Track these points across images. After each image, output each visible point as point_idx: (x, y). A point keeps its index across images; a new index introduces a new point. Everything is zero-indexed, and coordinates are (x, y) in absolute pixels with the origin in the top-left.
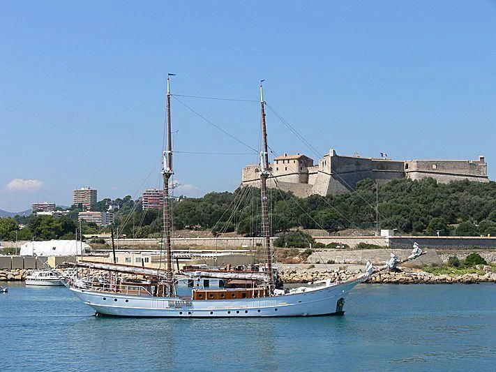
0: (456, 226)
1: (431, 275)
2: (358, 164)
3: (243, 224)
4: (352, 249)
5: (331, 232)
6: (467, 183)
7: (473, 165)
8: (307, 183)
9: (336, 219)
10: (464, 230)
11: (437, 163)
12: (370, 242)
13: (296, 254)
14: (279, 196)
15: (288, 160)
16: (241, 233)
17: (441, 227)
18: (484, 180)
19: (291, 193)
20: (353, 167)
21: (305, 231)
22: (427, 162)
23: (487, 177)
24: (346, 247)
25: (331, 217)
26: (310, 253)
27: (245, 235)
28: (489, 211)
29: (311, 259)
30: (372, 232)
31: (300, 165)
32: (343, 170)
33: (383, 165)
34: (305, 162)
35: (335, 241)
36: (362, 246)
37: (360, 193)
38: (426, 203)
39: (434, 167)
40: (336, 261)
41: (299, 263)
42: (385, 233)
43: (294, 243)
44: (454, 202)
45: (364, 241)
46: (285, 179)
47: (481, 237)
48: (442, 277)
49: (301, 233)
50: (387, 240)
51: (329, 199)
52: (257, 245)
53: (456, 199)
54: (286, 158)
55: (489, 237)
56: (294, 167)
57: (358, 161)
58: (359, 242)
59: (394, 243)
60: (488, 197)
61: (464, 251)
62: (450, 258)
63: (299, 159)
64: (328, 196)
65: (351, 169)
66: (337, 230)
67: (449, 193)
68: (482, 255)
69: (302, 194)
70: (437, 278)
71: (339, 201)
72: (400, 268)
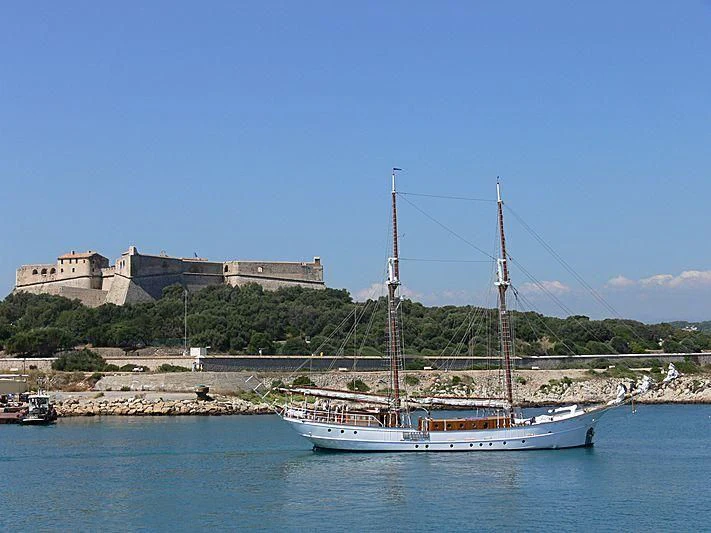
0: (283, 342)
1: (250, 404)
2: (165, 266)
3: (14, 340)
4: (153, 373)
5: (127, 351)
6: (299, 290)
7: (307, 268)
8: (100, 288)
9: (134, 335)
10: (292, 349)
11: (263, 266)
12: (176, 363)
13: (81, 378)
14: (63, 305)
15: (77, 259)
16: (10, 352)
17: (265, 344)
18: (320, 287)
19: (78, 302)
20: (158, 269)
21: (92, 350)
22: (251, 264)
23: (323, 283)
24: (145, 369)
25: (128, 332)
26: (99, 378)
27: (16, 355)
28: (324, 324)
29: (100, 385)
30: (179, 351)
31: (91, 266)
32: (147, 272)
33: (197, 267)
34: (98, 262)
35: (131, 362)
36: (165, 369)
37: (167, 301)
38: (249, 315)
39: (260, 269)
40: (132, 387)
41: (85, 390)
42: (196, 352)
43: (80, 364)
44: (282, 314)
45: (169, 362)
46: (73, 284)
47: (313, 356)
48: (263, 405)
49: (89, 352)
50: (198, 361)
51: (126, 310)
52: (32, 367)
53: (285, 309)
54: (75, 256)
55: (321, 357)
56: (83, 268)
57: (165, 262)
58: (161, 363)
59: (206, 364)
60: (324, 307)
61: (291, 375)
62: (274, 382)
63: (91, 259)
64: (126, 305)
65: (157, 272)
66: (135, 349)
67: (276, 302)
68: (312, 379)
69: (92, 302)
70: (256, 407)
71: (139, 312)
72: (211, 395)
